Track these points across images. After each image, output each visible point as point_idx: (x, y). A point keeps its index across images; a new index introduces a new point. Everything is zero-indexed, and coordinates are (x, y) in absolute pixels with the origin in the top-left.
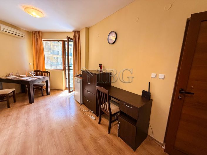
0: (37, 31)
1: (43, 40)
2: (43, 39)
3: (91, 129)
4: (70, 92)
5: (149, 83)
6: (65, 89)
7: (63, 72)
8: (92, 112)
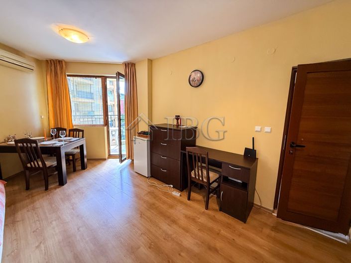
0: (56, 60)
1: (68, 76)
2: (67, 74)
3: (181, 209)
4: (122, 161)
5: (253, 138)
6: (109, 158)
7: (106, 128)
8: (172, 186)
